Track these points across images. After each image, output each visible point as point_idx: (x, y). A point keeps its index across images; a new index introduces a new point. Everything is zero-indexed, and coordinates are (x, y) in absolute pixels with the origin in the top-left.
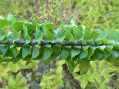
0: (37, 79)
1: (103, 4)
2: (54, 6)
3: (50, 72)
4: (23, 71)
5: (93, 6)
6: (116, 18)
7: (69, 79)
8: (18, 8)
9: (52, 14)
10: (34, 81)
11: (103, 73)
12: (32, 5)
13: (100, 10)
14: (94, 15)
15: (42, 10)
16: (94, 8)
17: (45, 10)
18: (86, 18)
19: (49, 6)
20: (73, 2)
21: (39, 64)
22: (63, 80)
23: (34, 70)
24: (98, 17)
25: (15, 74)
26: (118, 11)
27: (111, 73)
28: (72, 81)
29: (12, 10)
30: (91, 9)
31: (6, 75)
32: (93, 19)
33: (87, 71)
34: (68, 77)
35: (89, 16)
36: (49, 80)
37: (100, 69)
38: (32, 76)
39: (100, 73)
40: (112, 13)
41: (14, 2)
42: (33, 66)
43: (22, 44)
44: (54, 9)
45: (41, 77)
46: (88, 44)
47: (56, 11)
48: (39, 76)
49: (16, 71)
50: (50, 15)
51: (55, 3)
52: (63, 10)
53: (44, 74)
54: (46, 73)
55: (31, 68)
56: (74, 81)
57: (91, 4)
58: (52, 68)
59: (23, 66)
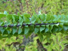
0: (22, 48)
1: (59, 4)
2: (31, 6)
3: (30, 44)
4: (14, 44)
5: (53, 6)
6: (66, 12)
7: (41, 48)
8: (11, 8)
9: (30, 11)
10: (21, 50)
11: (60, 44)
12: (19, 6)
13: (57, 8)
14: (54, 11)
15: (25, 9)
16: (54, 7)
17: (26, 9)
18: (49, 13)
19: (28, 6)
20: (42, 4)
21: (23, 39)
22: (37, 48)
23: (20, 43)
24: (56, 12)
25: (9, 45)
26: (67, 8)
27: (65, 44)
28: (42, 49)
29: (8, 9)
30: (52, 7)
31: (5, 46)
32: (54, 13)
33: (51, 43)
34: (40, 47)
35: (51, 11)
36: (29, 48)
37: (59, 42)
38: (19, 46)
39: (58, 44)
40: (64, 9)
41: (9, 5)
42: (20, 40)
43: (12, 26)
44: (31, 8)
45: (24, 47)
46: (49, 23)
47: (32, 9)
48: (23, 47)
49: (10, 44)
50: (29, 11)
51: (32, 5)
52: (36, 8)
53: (26, 45)
54: (28, 44)
55: (19, 42)
56: (43, 49)
57: (52, 5)
58: (31, 42)
59: (14, 40)
